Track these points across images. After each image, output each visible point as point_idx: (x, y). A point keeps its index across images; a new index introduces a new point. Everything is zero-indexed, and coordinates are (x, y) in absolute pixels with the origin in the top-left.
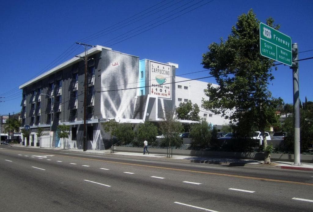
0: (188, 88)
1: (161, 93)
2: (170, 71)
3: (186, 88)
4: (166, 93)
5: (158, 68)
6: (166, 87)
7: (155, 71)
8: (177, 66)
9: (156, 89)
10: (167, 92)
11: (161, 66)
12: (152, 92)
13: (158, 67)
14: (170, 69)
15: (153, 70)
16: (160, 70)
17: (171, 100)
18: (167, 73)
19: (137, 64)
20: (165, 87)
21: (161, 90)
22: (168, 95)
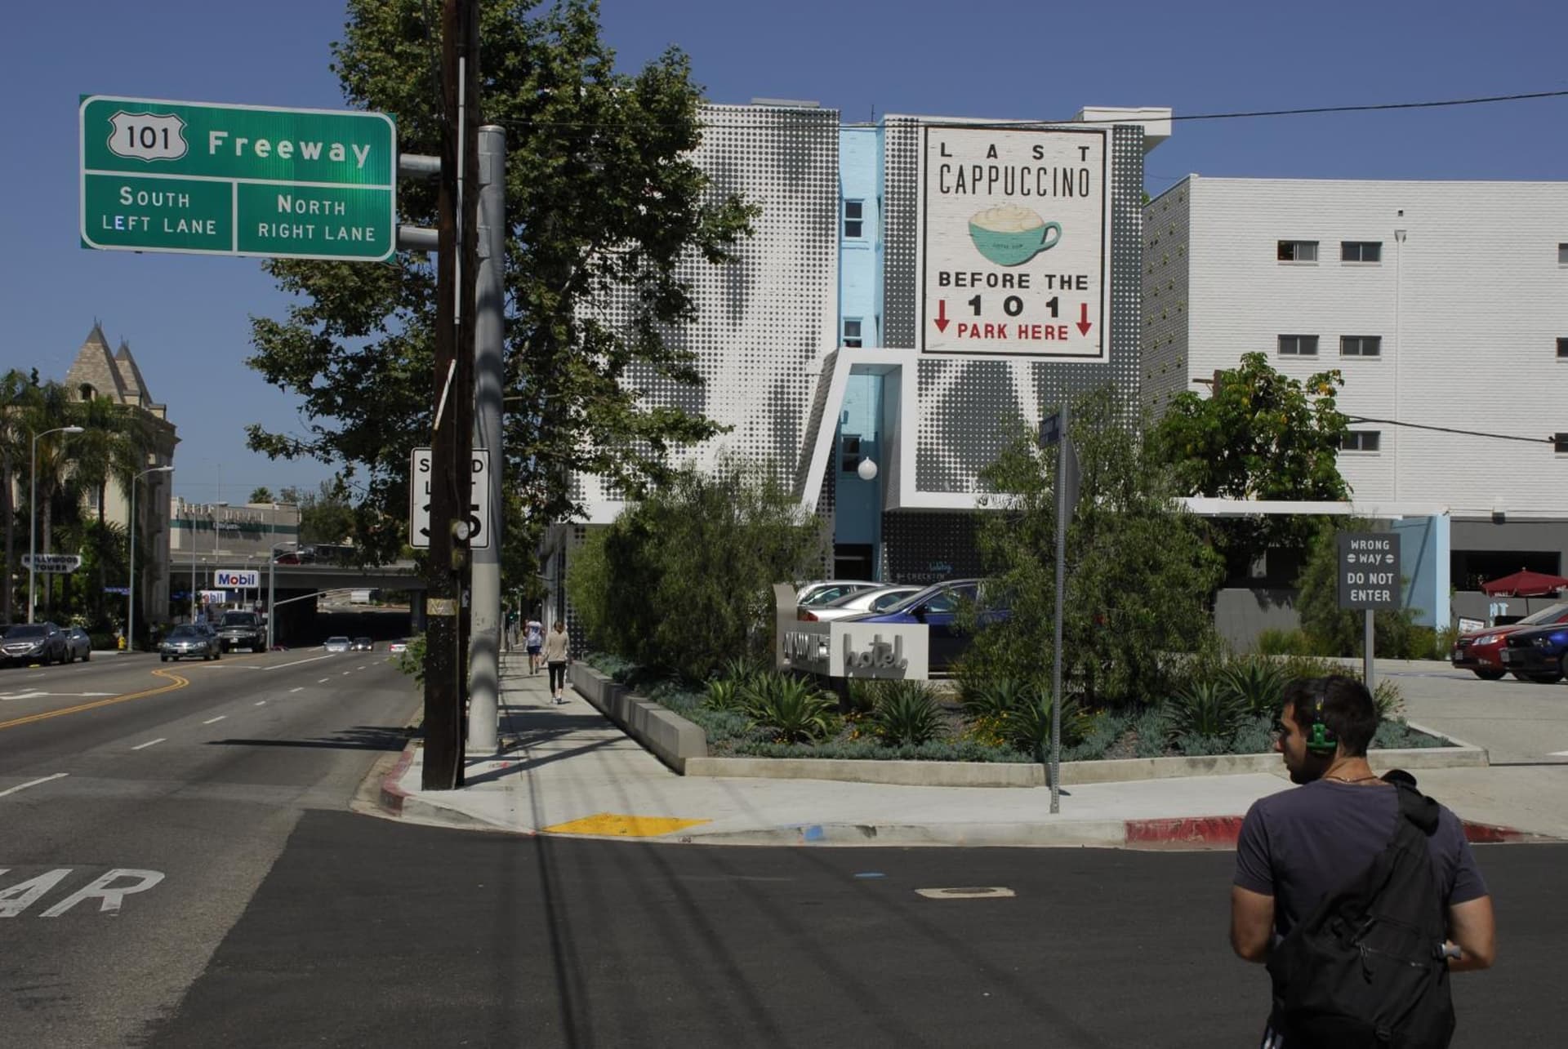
0: (1384, 252)
1: (1012, 324)
2: (1094, 163)
3: (1361, 252)
4: (1055, 323)
5: (986, 163)
6: (1056, 282)
7: (961, 185)
8: (1157, 123)
9: (976, 303)
10: (1069, 314)
11: (1015, 147)
12: (942, 323)
13: (992, 152)
14: (1095, 153)
15: (951, 180)
16: (1010, 172)
17: (1106, 359)
18: (1067, 183)
19: (820, 156)
20: (1050, 277)
21: (1014, 306)
22: (1074, 331)
